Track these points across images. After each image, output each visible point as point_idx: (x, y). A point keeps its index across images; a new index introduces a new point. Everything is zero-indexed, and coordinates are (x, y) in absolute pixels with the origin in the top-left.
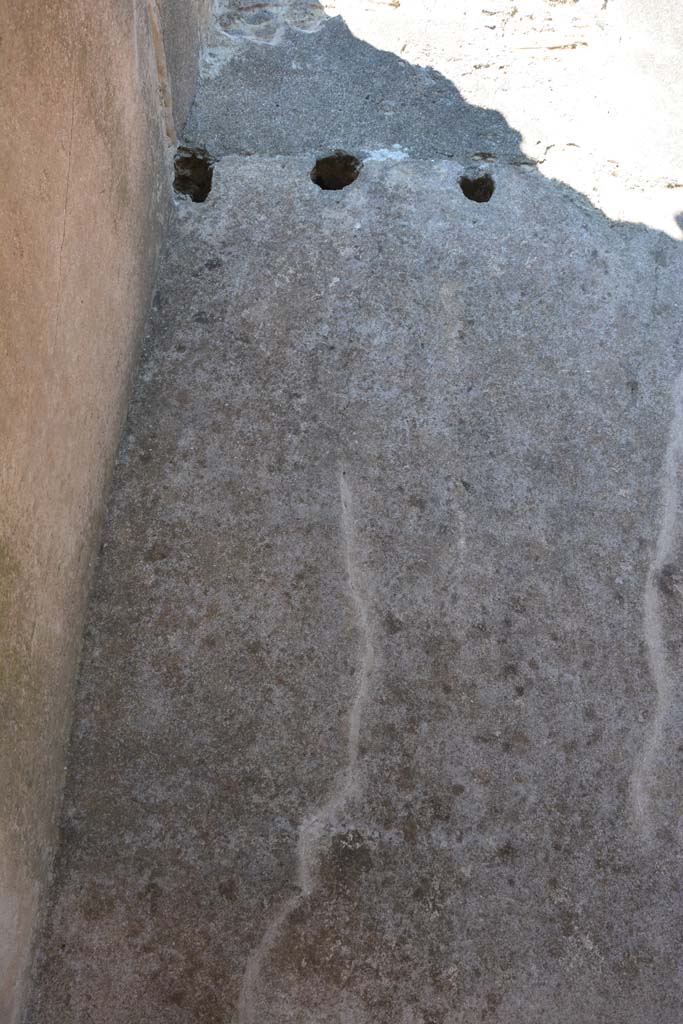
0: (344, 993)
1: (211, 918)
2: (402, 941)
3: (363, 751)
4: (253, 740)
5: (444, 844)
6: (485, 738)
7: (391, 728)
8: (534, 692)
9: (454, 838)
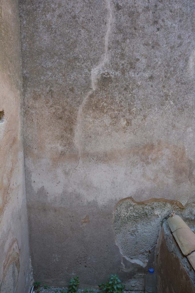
0: (105, 115)
1: (68, 97)
2: (121, 102)
3: (109, 49)
4: (76, 47)
5: (133, 76)
6: (146, 44)
7: (118, 41)
8: (163, 30)
9: (136, 74)
